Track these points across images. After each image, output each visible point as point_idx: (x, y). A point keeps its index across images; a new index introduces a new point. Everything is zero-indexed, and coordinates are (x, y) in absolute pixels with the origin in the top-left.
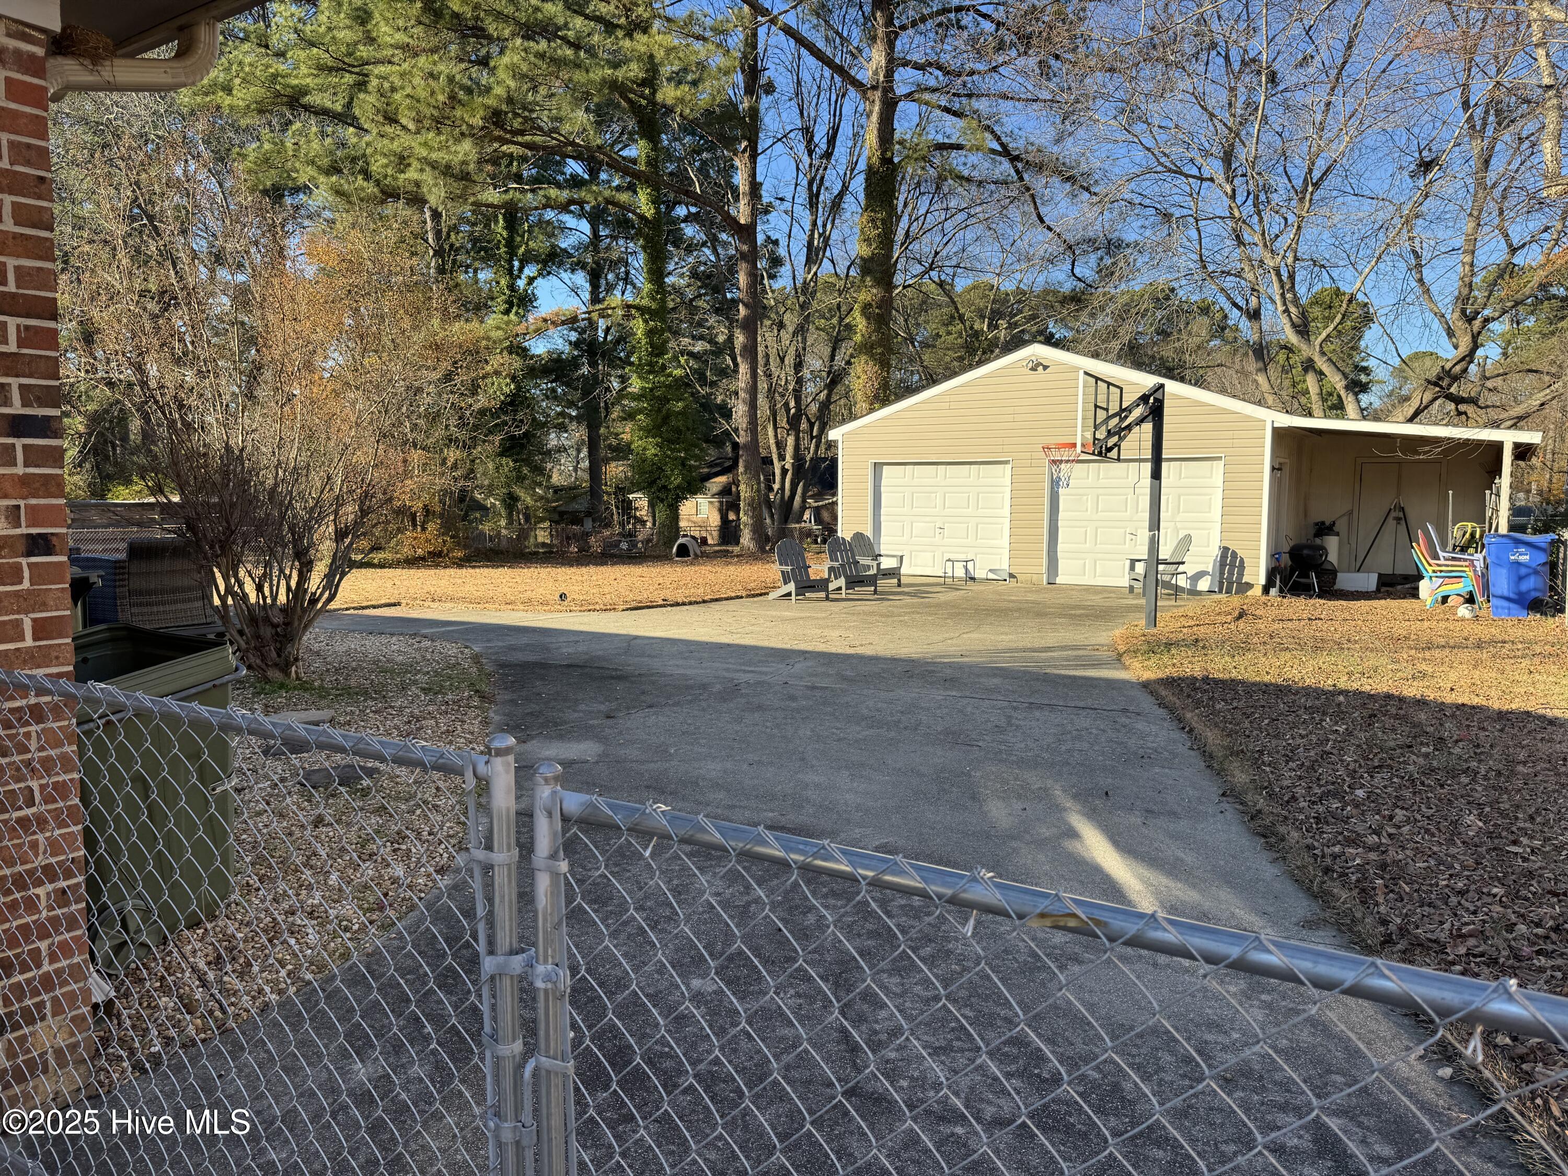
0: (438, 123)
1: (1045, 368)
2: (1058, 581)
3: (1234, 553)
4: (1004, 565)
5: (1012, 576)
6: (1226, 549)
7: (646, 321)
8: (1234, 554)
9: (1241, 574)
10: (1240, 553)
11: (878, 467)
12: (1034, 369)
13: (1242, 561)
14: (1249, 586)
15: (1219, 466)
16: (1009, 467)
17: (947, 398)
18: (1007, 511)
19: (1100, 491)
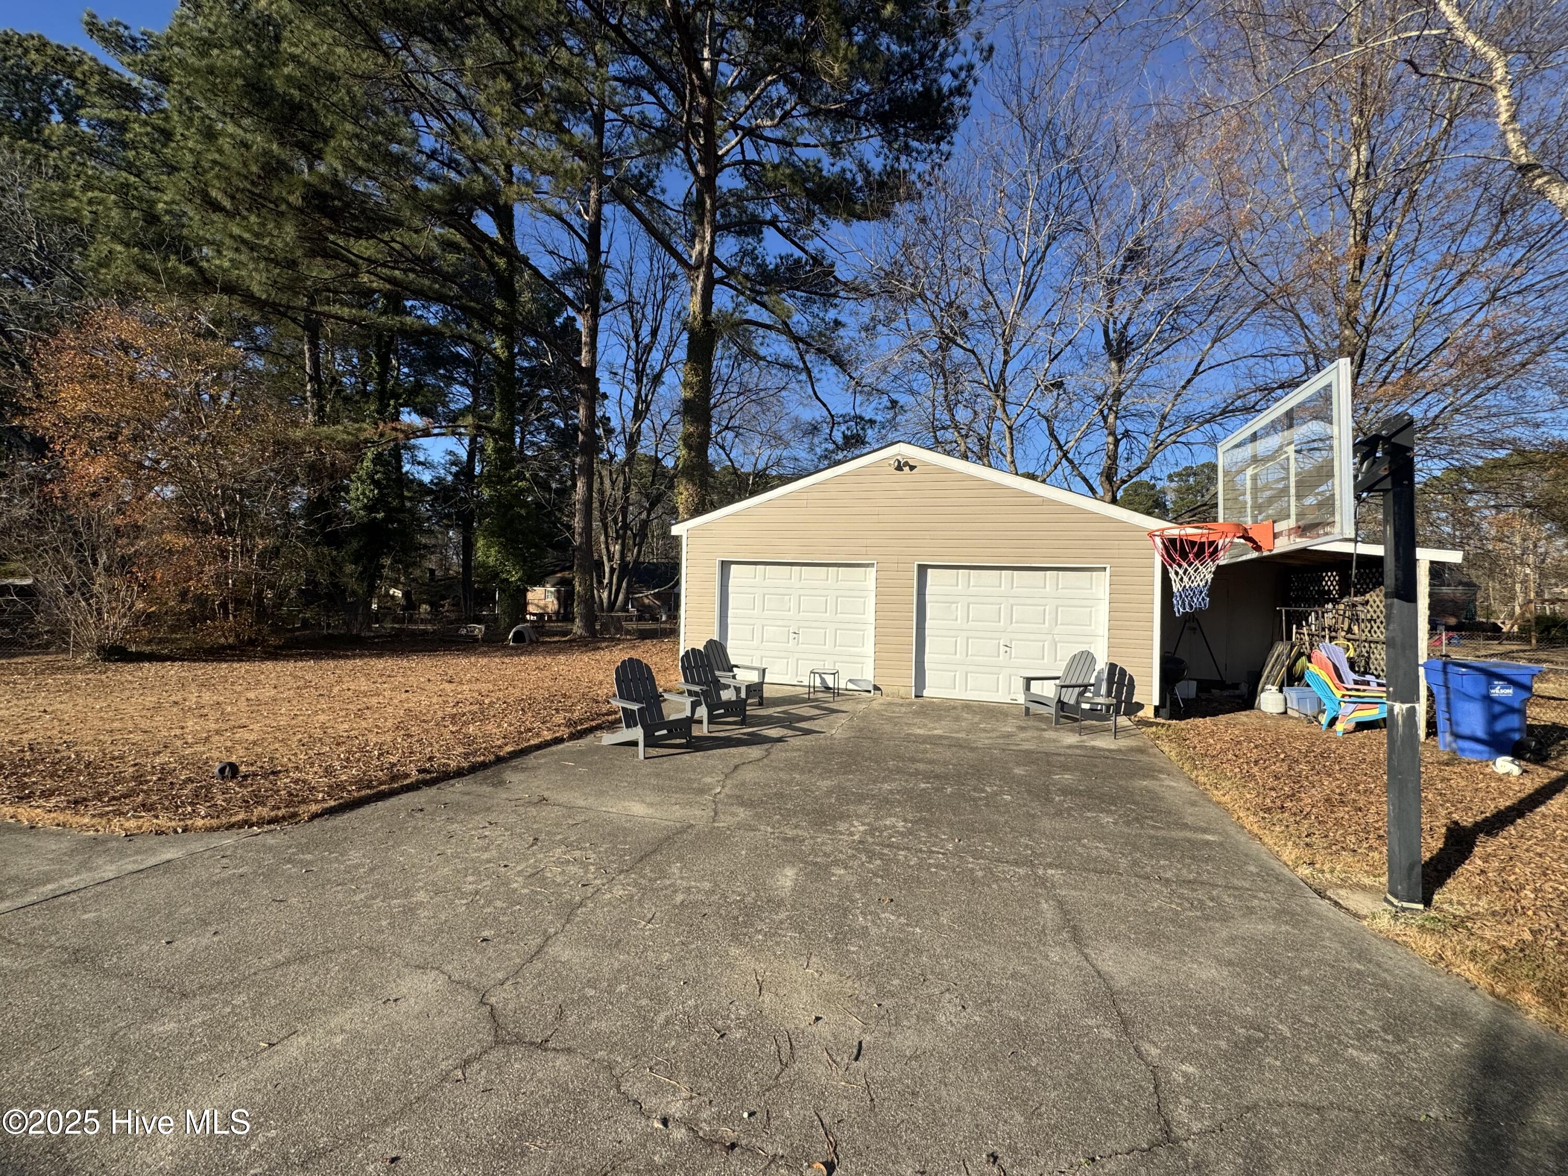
0: (257, 202)
1: (912, 468)
2: (925, 693)
3: (1122, 670)
4: (868, 675)
5: (876, 688)
6: (1112, 667)
7: (495, 441)
8: (1123, 672)
9: (1131, 693)
10: (1129, 671)
11: (725, 566)
12: (899, 468)
13: (1131, 679)
14: (1140, 706)
15: (1104, 578)
16: (874, 570)
17: (805, 496)
18: (871, 616)
19: (971, 599)
